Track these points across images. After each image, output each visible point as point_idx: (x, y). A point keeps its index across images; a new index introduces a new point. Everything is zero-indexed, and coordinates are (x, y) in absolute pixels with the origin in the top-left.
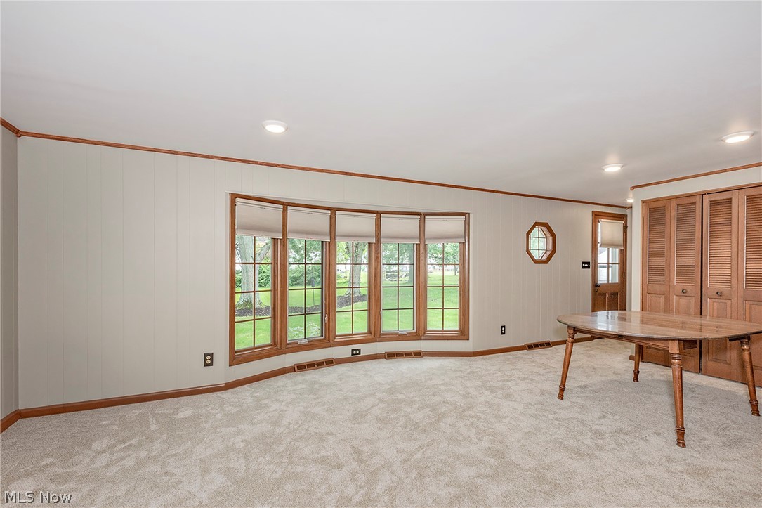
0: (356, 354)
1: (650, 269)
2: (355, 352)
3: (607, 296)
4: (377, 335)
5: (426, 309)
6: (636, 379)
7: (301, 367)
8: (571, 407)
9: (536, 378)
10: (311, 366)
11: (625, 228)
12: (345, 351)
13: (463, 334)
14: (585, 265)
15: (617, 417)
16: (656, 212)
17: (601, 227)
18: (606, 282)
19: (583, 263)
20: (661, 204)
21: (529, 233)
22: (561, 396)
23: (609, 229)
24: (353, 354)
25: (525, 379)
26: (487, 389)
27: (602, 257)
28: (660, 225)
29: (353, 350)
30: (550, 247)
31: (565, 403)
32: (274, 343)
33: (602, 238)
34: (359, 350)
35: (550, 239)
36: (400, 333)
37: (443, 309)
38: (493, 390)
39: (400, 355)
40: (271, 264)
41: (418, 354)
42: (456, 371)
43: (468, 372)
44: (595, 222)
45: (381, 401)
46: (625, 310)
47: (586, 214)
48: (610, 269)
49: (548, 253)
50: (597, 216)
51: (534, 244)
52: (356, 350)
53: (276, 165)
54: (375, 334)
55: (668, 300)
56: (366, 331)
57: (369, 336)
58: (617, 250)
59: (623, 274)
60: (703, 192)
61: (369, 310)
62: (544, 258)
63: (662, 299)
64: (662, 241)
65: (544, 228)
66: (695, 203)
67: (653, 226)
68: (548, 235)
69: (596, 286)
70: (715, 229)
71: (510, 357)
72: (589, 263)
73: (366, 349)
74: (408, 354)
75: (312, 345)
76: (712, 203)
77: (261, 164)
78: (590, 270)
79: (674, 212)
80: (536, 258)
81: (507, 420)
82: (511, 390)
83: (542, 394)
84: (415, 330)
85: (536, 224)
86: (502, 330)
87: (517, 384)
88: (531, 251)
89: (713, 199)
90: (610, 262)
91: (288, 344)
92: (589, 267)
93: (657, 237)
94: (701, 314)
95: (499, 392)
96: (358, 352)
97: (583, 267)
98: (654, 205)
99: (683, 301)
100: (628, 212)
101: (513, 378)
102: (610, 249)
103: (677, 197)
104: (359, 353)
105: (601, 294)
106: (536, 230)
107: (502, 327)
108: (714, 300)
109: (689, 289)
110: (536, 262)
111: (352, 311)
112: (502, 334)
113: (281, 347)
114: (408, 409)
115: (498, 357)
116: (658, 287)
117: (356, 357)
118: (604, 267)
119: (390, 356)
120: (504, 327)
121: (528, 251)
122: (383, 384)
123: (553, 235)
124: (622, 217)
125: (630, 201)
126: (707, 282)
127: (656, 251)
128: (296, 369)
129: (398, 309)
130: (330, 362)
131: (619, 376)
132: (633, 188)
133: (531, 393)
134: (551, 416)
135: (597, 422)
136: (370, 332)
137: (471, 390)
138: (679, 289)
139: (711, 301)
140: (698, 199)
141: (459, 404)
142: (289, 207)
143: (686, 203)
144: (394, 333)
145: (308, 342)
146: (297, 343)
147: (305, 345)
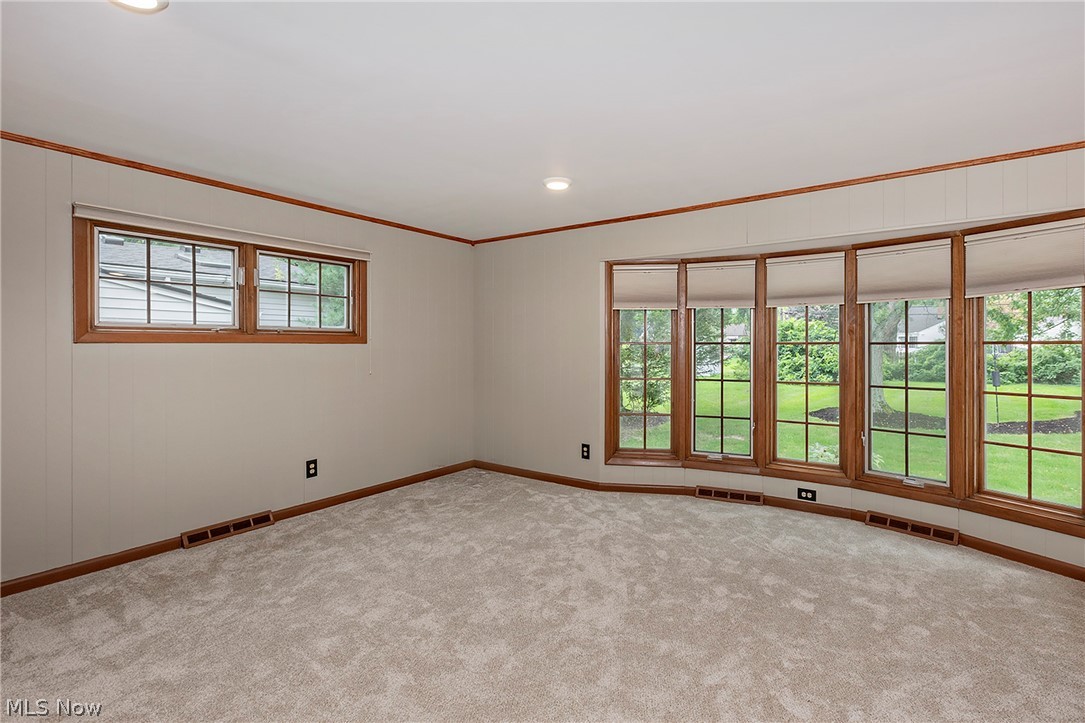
0: (806, 498)
2: (804, 495)
4: (851, 475)
7: (706, 493)
10: (721, 495)
12: (788, 489)
24: (800, 497)
29: (800, 491)
32: (674, 450)
34: (814, 492)
36: (907, 481)
37: (1030, 448)
39: (898, 524)
41: (945, 536)
52: (807, 491)
54: (852, 471)
56: (836, 463)
57: (839, 474)
61: (843, 427)
73: (827, 495)
74: (921, 531)
75: (731, 465)
84: (948, 484)
96: (810, 495)
104: (813, 499)
111: (808, 423)
117: (807, 503)
119: (877, 520)
128: (698, 492)
129: (907, 433)
130: (755, 498)
136: (843, 467)
142: (688, 265)
144: (895, 481)
145: (723, 458)
146: (706, 457)
147: (716, 462)
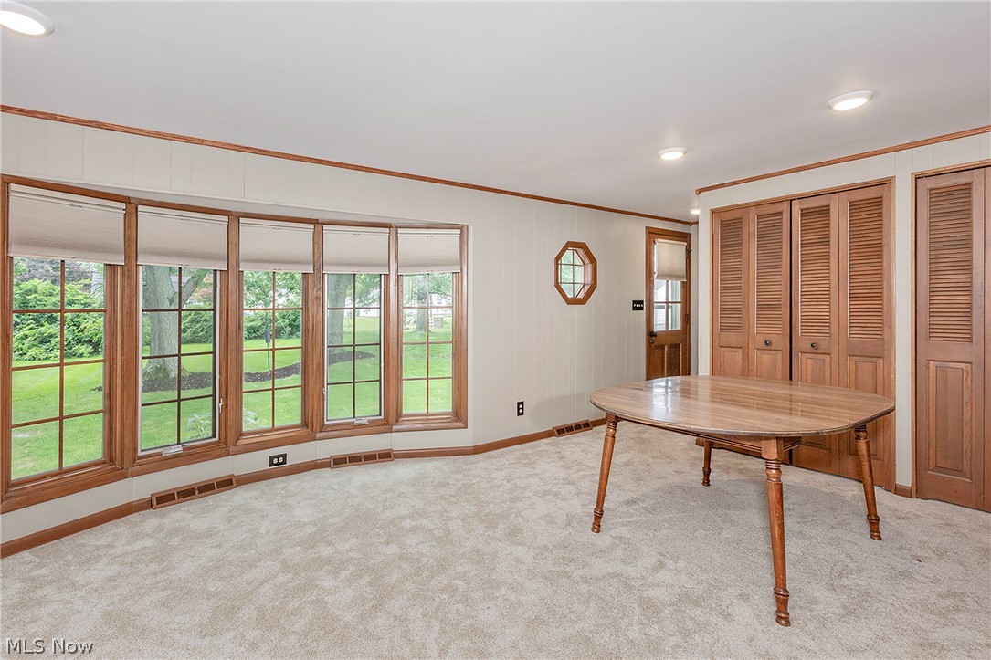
0: (278, 464)
1: (722, 310)
2: (275, 461)
3: (666, 349)
4: (317, 427)
5: (399, 380)
6: (706, 482)
7: (164, 499)
8: (612, 547)
9: (563, 492)
10: (187, 493)
11: (688, 251)
12: (259, 461)
13: (459, 416)
14: (637, 305)
15: (681, 564)
16: (729, 225)
17: (658, 251)
18: (664, 329)
19: (634, 302)
20: (736, 214)
21: (558, 258)
22: (597, 527)
23: (668, 254)
24: (272, 464)
25: (546, 493)
26: (482, 521)
27: (660, 295)
28: (733, 245)
29: (272, 458)
30: (589, 280)
31: (603, 540)
32: (109, 458)
33: (659, 265)
34: (284, 456)
35: (589, 267)
36: (357, 422)
37: (428, 379)
38: (490, 522)
39: (355, 459)
40: (105, 311)
41: (386, 456)
42: (440, 485)
43: (460, 484)
44: (650, 243)
45: (286, 567)
46: (689, 374)
47: (638, 230)
48: (670, 310)
49: (587, 288)
50: (652, 234)
51: (566, 274)
52: (278, 457)
53: (99, 125)
54: (313, 424)
55: (746, 356)
56: (298, 420)
57: (304, 431)
58: (679, 283)
59: (686, 317)
60: (792, 196)
61: (305, 386)
62: (581, 296)
63: (739, 355)
64: (739, 270)
65: (579, 250)
66: (781, 212)
67: (726, 246)
68: (587, 261)
69: (651, 334)
70: (808, 250)
71: (529, 451)
72: (642, 302)
73: (296, 454)
74: (370, 458)
75: (193, 454)
76: (805, 213)
77: (64, 120)
78: (643, 312)
79: (753, 227)
80: (570, 296)
81: (503, 591)
82: (520, 520)
83: (569, 524)
84: (382, 417)
85: (569, 245)
86: (519, 409)
87: (532, 507)
88: (563, 286)
89: (804, 207)
90: (670, 300)
91: (140, 458)
92: (642, 309)
93: (732, 263)
94: (791, 379)
95: (501, 526)
96: (281, 460)
97: (634, 309)
98: (727, 216)
99: (766, 358)
100: (692, 230)
101: (527, 494)
102: (670, 282)
103: (757, 205)
104: (284, 462)
105: (657, 347)
106: (568, 253)
107: (519, 404)
108: (807, 355)
109: (773, 338)
110: (570, 302)
111: (273, 389)
112: (519, 414)
113: (122, 464)
114: (328, 582)
115: (511, 452)
116: (733, 337)
117: (279, 467)
118: (661, 307)
119: (339, 461)
120: (522, 403)
121: (558, 286)
122: (305, 525)
123: (593, 261)
124: (684, 237)
125: (695, 212)
126: (798, 330)
127: (730, 284)
128: (154, 502)
129: (354, 383)
130: (226, 483)
131: (682, 475)
132: (700, 191)
133: (551, 522)
134: (577, 574)
135: (651, 580)
136: (304, 424)
137: (456, 526)
138: (760, 340)
139: (804, 356)
140: (785, 206)
141: (425, 560)
142: (140, 208)
143: (770, 213)
144: (348, 424)
145: (184, 450)
146: (160, 454)
147: (176, 456)
